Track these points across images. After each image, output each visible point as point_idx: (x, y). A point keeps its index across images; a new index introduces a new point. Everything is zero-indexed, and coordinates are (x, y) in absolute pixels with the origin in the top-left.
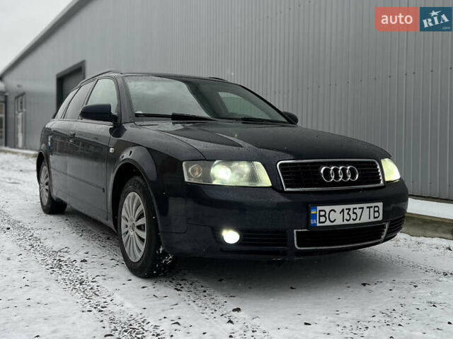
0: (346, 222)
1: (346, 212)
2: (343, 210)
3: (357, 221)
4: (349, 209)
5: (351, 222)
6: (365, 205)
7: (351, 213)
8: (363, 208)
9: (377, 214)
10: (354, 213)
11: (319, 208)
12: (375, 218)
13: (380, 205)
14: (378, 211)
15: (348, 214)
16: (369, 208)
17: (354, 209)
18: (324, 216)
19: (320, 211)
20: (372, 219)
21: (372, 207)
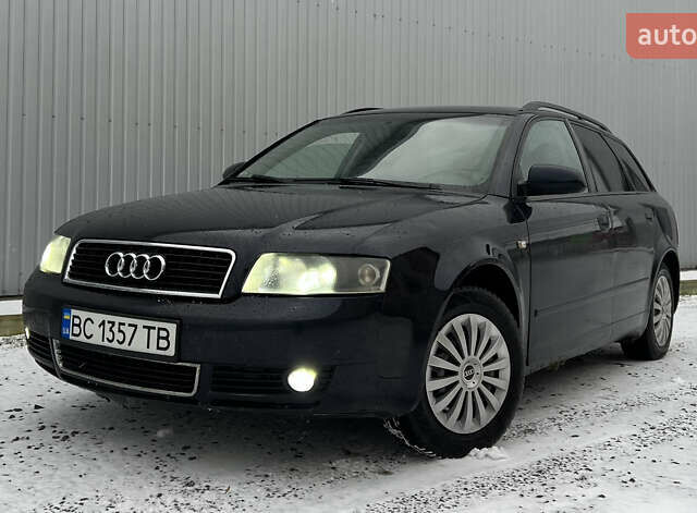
0: (106, 343)
1: (108, 326)
2: (103, 323)
3: (125, 346)
4: (113, 323)
5: (115, 345)
6: (140, 323)
7: (115, 329)
8: (136, 326)
9: (163, 343)
10: (120, 331)
11: (74, 312)
12: (158, 348)
13: (172, 328)
14: (166, 338)
15: (111, 330)
16: (149, 328)
17: (120, 324)
18: (79, 325)
19: (74, 317)
20: (153, 350)
21: (154, 328)
